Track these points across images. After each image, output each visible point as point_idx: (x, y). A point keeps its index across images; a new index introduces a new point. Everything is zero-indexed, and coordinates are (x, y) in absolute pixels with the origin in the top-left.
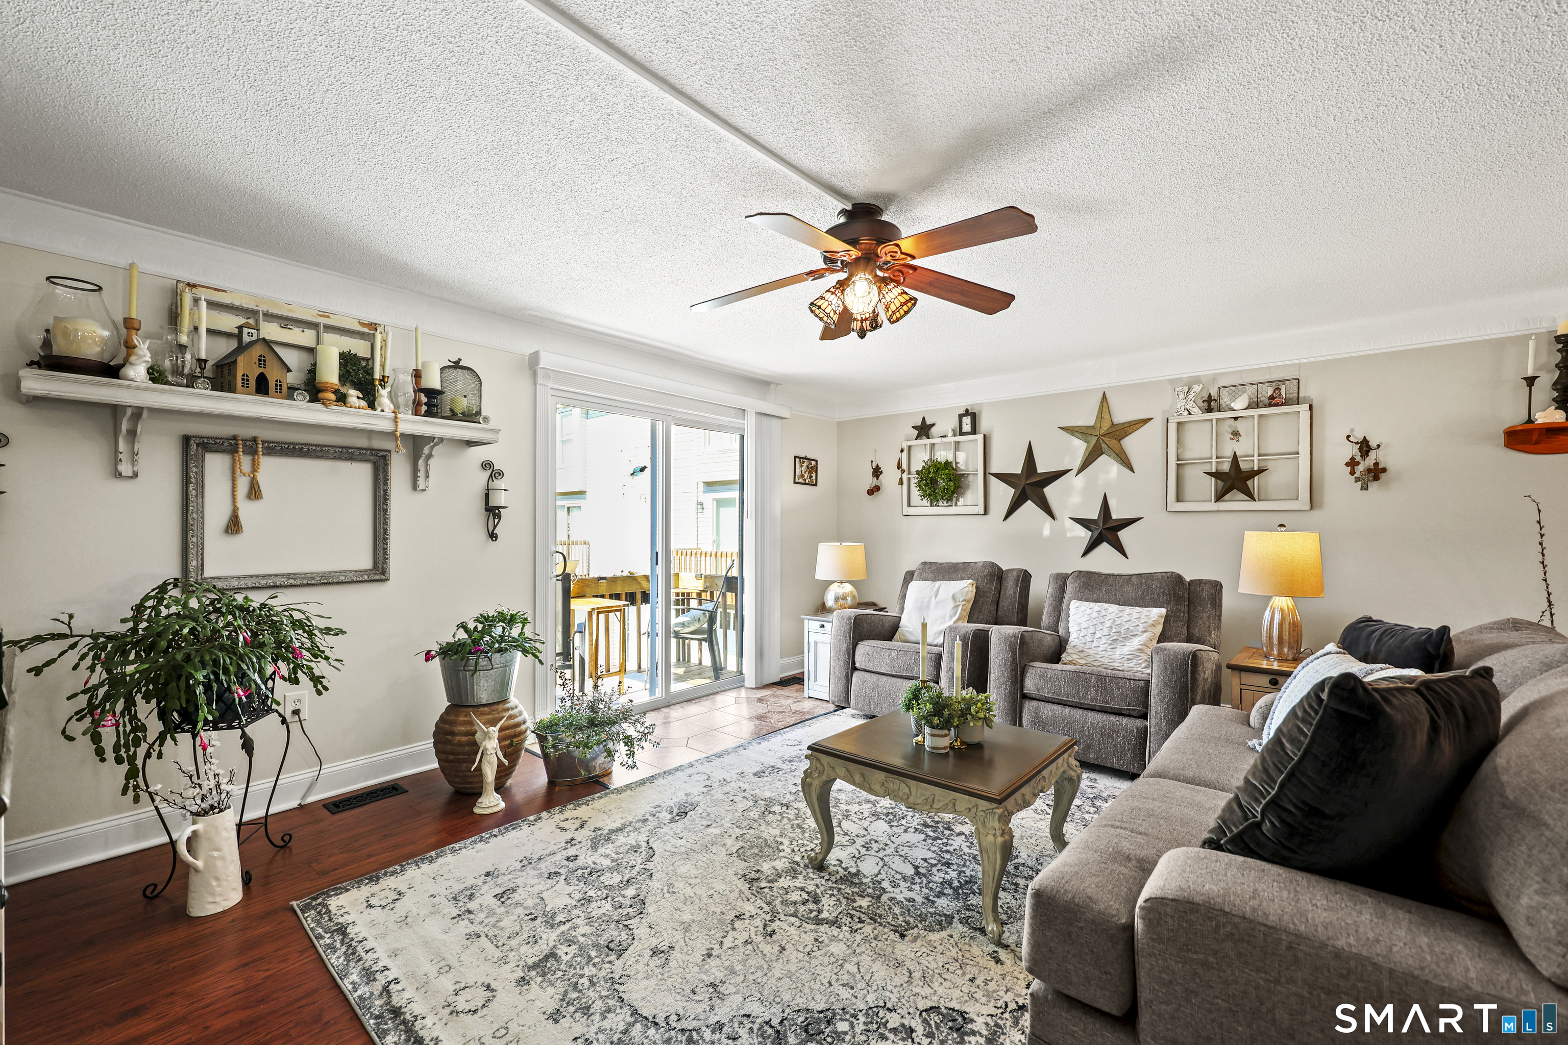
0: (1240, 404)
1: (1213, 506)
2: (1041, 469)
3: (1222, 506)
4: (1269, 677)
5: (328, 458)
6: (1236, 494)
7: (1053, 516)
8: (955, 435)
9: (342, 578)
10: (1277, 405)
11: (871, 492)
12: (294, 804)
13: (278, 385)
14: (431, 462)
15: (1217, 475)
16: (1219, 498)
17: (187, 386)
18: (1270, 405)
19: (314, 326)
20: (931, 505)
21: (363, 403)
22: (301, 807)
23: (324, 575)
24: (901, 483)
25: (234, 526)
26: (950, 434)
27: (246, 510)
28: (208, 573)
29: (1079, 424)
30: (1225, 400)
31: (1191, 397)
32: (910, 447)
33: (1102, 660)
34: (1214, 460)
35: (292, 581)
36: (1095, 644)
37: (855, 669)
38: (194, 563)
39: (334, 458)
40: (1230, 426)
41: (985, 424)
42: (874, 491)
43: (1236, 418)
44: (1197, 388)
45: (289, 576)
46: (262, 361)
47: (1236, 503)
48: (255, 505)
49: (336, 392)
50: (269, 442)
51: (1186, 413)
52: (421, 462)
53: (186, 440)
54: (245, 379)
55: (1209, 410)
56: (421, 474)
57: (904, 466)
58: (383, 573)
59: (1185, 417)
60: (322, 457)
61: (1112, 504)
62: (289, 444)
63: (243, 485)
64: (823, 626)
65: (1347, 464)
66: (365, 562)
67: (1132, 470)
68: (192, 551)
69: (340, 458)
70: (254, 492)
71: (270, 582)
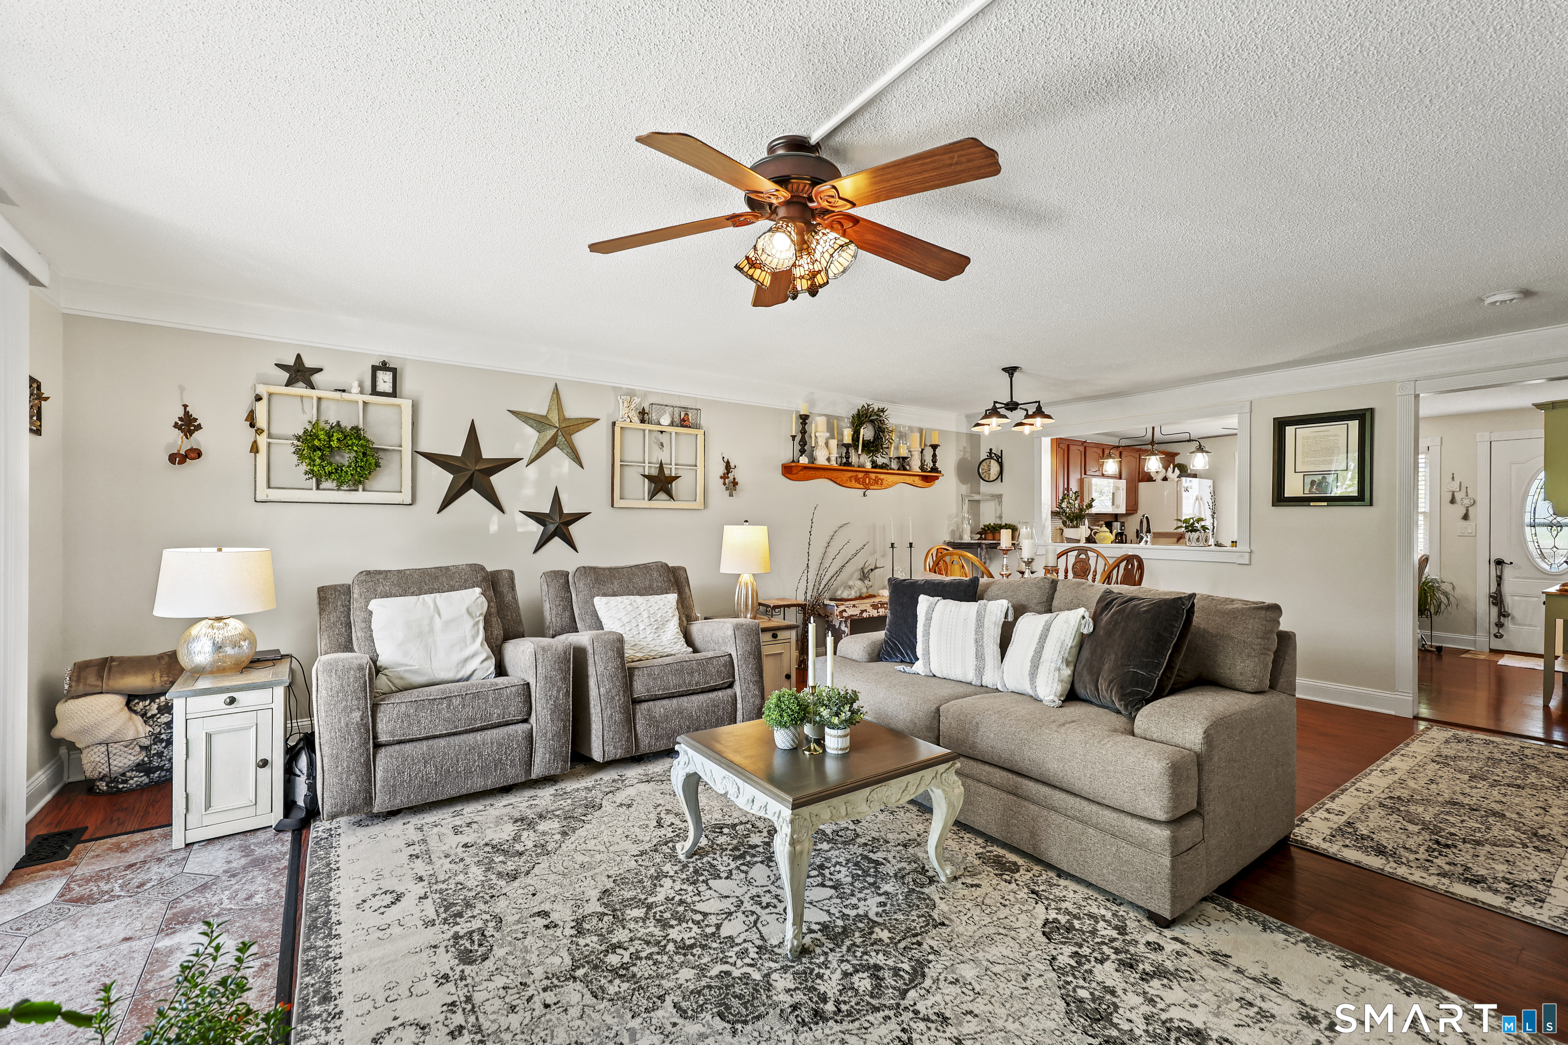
0: (665, 420)
1: (646, 504)
2: (486, 454)
3: (654, 504)
4: (771, 633)
6: (662, 495)
7: (501, 509)
8: (362, 392)
10: (686, 426)
11: (178, 459)
15: (650, 478)
16: (652, 497)
18: (682, 426)
20: (339, 489)
24: (255, 449)
26: (355, 389)
29: (531, 410)
30: (654, 416)
31: (632, 406)
32: (270, 395)
33: (656, 648)
34: (647, 465)
36: (641, 636)
37: (378, 746)
40: (656, 438)
41: (408, 384)
42: (182, 456)
43: (662, 432)
44: (637, 400)
47: (661, 501)
51: (628, 420)
55: (643, 421)
57: (261, 422)
59: (627, 424)
61: (564, 498)
64: (232, 701)
65: (721, 477)
67: (582, 467)
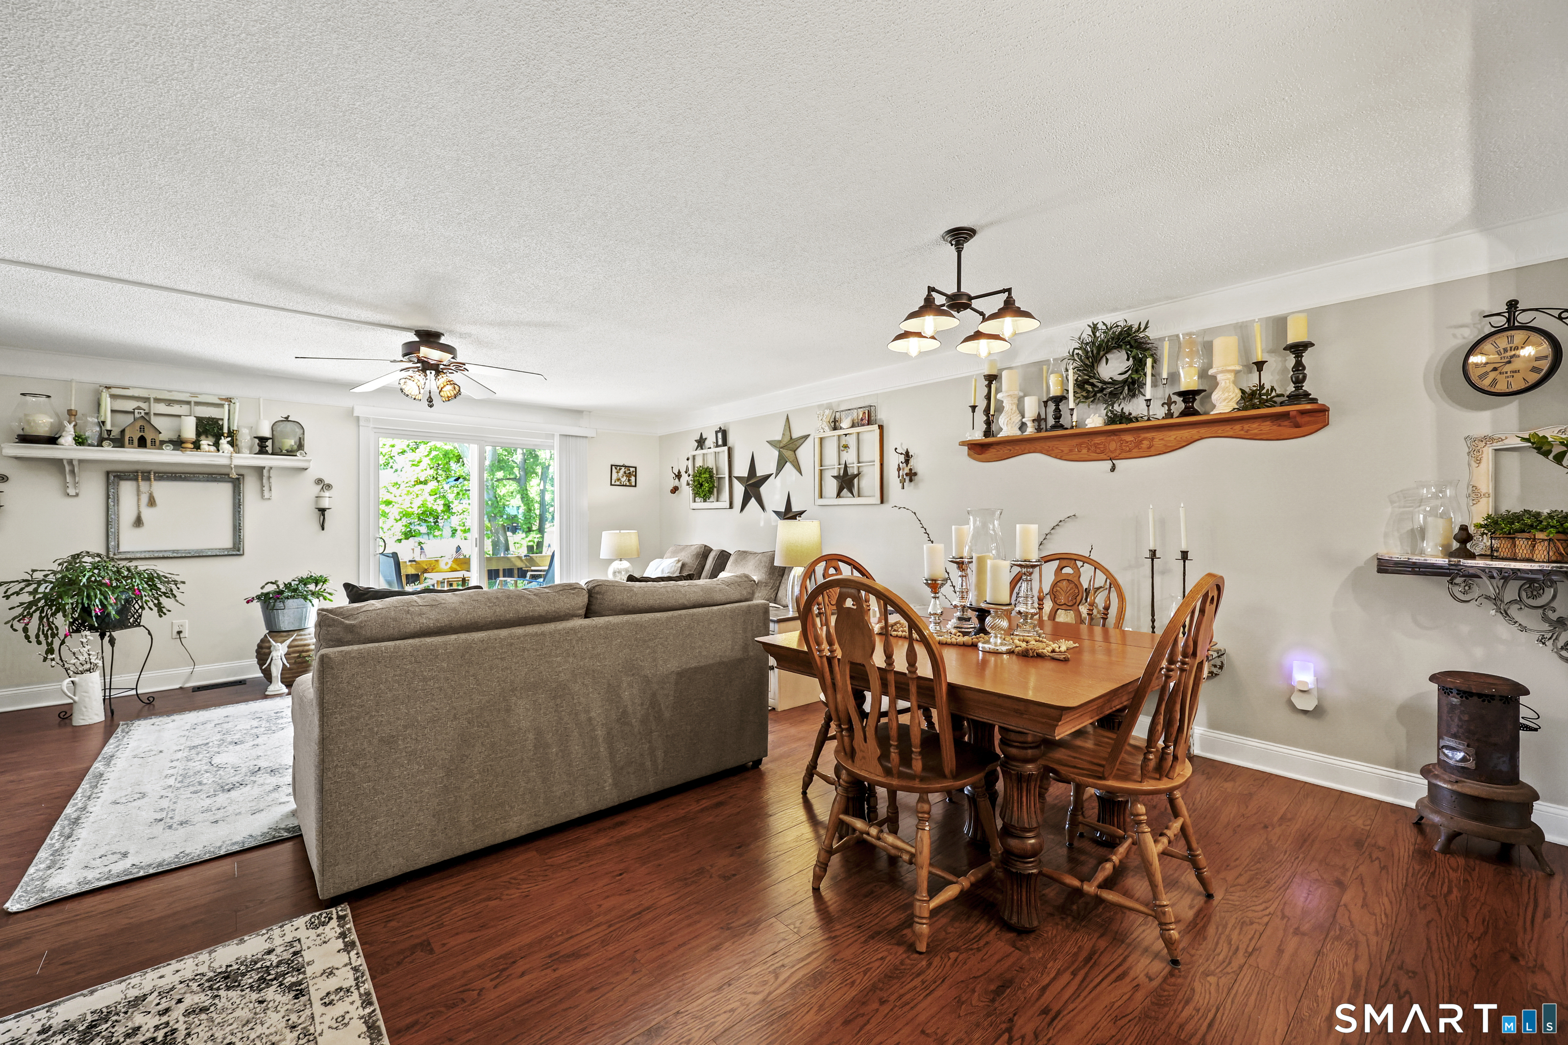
0: (848, 424)
1: (836, 501)
2: (758, 473)
3: (840, 501)
5: (200, 481)
6: (846, 492)
7: (764, 510)
8: (715, 447)
9: (209, 553)
10: (864, 425)
11: (673, 491)
12: (177, 686)
13: (153, 442)
14: (272, 480)
15: (837, 478)
16: (838, 495)
17: (98, 446)
18: (862, 425)
19: (188, 403)
20: (704, 502)
21: (213, 448)
22: (181, 688)
23: (197, 551)
24: (688, 484)
25: (138, 522)
26: (712, 446)
27: (147, 514)
28: (122, 549)
29: (775, 438)
30: (841, 421)
31: (826, 419)
32: (694, 456)
34: (836, 466)
35: (175, 555)
38: (113, 543)
39: (204, 481)
40: (844, 441)
41: (731, 440)
42: (675, 490)
43: (847, 435)
44: (829, 412)
45: (173, 551)
46: (142, 429)
47: (846, 499)
48: (151, 511)
49: (193, 443)
50: (159, 473)
51: (824, 431)
52: (265, 481)
53: (108, 473)
54: (131, 441)
55: (835, 429)
56: (266, 489)
57: (690, 471)
58: (239, 550)
59: (823, 434)
60: (195, 481)
61: (792, 499)
62: (172, 473)
63: (144, 499)
65: (899, 470)
66: (226, 542)
67: (801, 474)
68: (111, 537)
69: (208, 481)
70: (152, 502)
71: (161, 555)
